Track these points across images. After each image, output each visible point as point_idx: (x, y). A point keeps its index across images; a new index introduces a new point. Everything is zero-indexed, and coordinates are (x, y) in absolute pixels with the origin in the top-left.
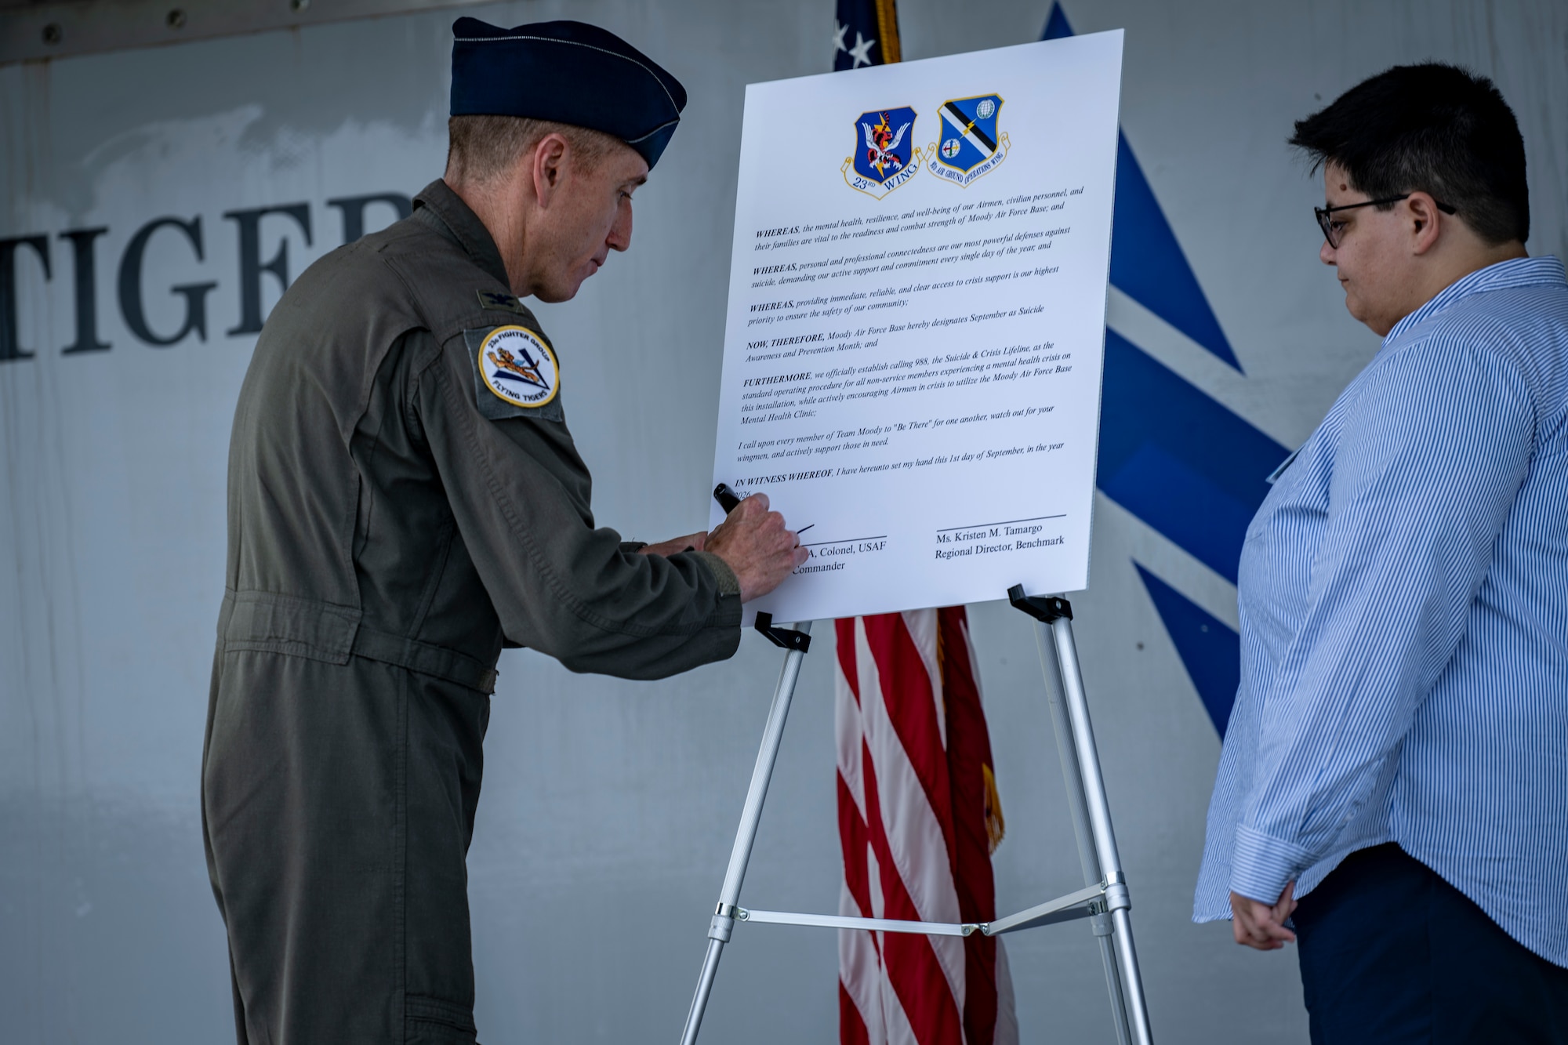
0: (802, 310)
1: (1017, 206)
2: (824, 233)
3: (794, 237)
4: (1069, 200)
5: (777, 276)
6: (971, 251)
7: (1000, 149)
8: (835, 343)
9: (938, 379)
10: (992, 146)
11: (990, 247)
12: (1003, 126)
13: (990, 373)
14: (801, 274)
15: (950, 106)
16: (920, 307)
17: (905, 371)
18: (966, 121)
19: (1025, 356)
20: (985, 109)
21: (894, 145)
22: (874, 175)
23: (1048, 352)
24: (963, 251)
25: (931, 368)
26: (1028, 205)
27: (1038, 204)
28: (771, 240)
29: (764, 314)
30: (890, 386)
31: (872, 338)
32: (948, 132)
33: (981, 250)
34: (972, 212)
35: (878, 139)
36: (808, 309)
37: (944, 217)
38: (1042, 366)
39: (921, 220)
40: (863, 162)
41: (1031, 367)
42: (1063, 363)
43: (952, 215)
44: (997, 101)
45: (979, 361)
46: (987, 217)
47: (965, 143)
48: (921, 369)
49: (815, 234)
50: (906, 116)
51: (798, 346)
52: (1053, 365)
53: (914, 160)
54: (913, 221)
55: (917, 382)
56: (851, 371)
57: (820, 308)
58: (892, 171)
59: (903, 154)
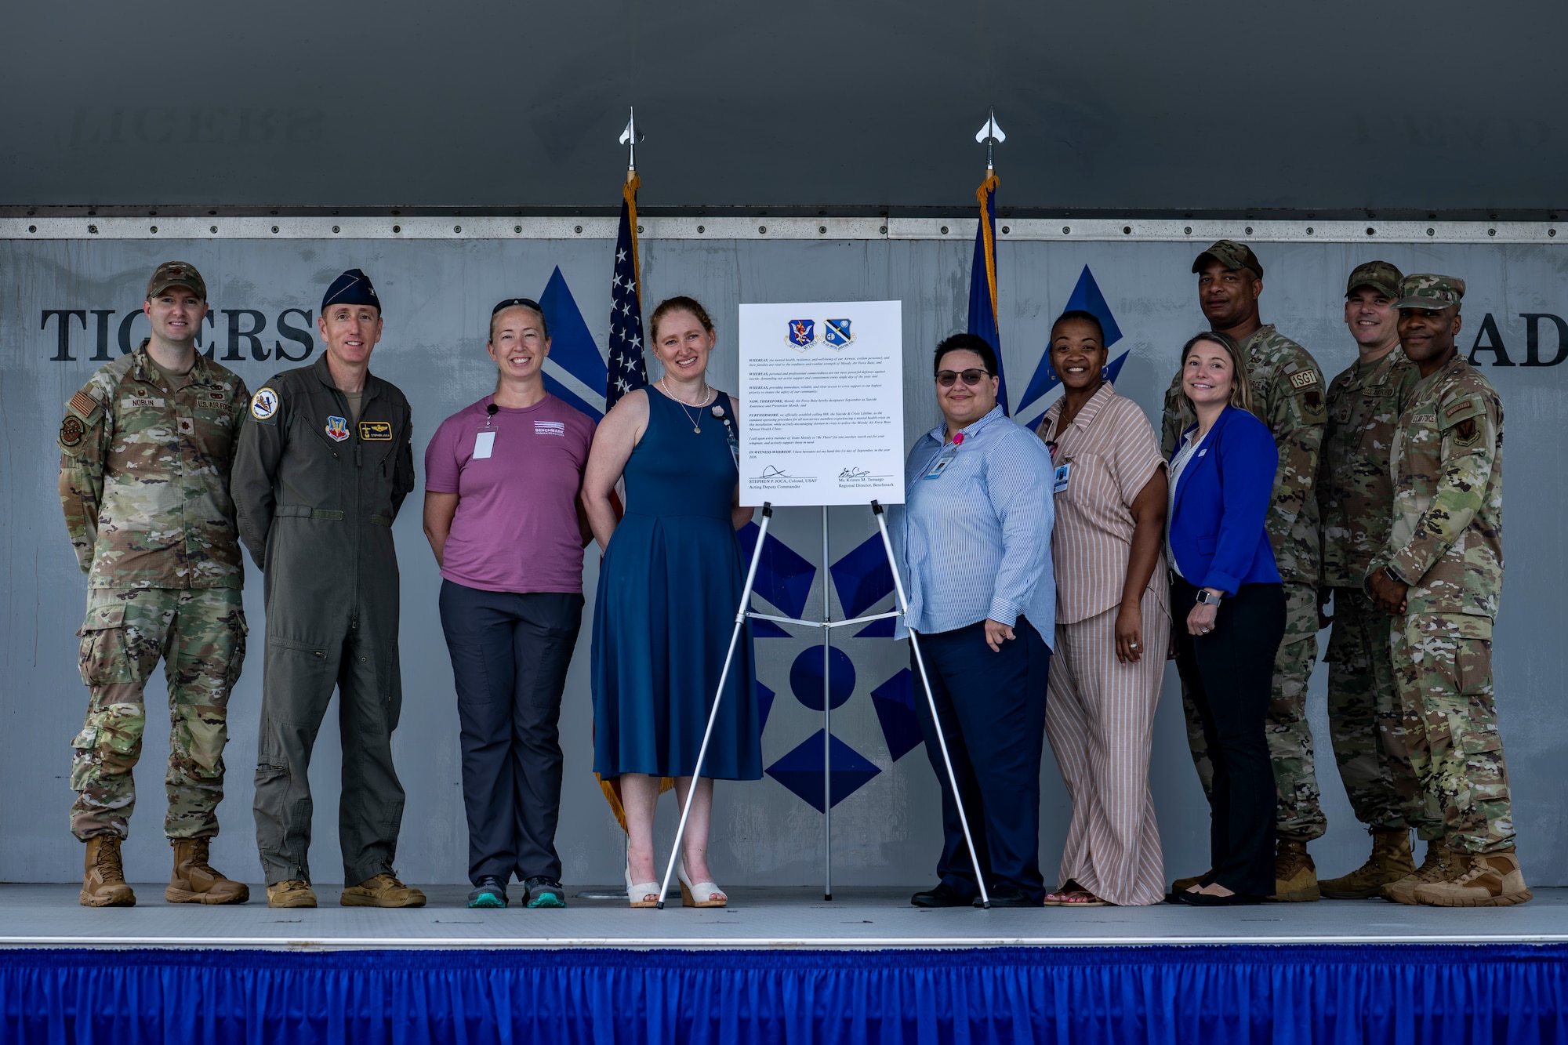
0: (771, 390)
1: (862, 361)
2: (779, 363)
3: (766, 363)
4: (883, 360)
5: (760, 377)
6: (843, 375)
7: (852, 339)
8: (788, 404)
9: (834, 421)
10: (849, 338)
11: (851, 375)
12: (852, 331)
13: (856, 421)
14: (771, 376)
15: (828, 321)
16: (821, 394)
17: (819, 417)
18: (837, 328)
19: (870, 416)
20: (844, 324)
21: (806, 333)
22: (798, 343)
23: (880, 415)
24: (839, 375)
25: (830, 417)
26: (866, 361)
27: (870, 361)
28: (756, 363)
29: (755, 390)
30: (813, 422)
31: (804, 403)
32: (829, 331)
33: (848, 375)
34: (843, 361)
35: (799, 330)
36: (775, 390)
37: (830, 362)
38: (878, 420)
39: (821, 362)
40: (793, 338)
41: (874, 420)
42: (887, 420)
43: (833, 361)
44: (849, 322)
45: (850, 416)
46: (849, 363)
47: (836, 335)
48: (826, 417)
49: (774, 363)
50: (810, 323)
51: (772, 404)
52: (883, 420)
53: (815, 339)
54: (817, 362)
55: (825, 421)
56: (795, 415)
57: (779, 390)
58: (806, 343)
59: (811, 336)
